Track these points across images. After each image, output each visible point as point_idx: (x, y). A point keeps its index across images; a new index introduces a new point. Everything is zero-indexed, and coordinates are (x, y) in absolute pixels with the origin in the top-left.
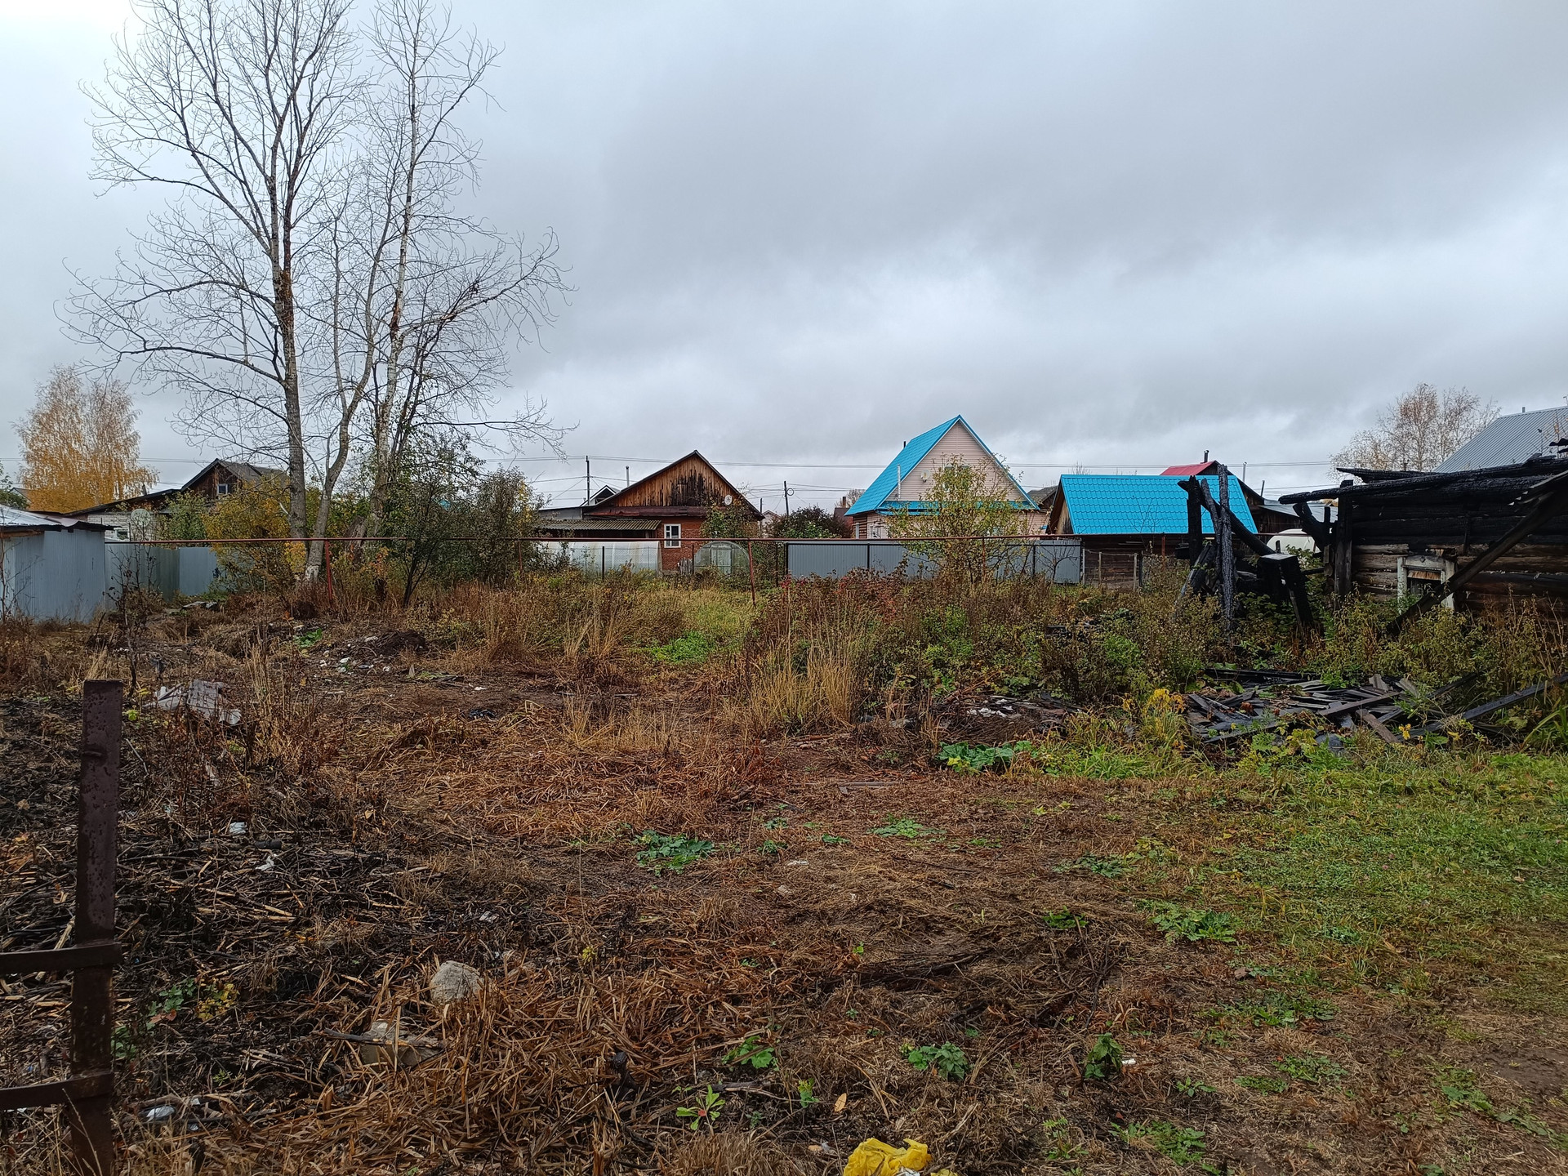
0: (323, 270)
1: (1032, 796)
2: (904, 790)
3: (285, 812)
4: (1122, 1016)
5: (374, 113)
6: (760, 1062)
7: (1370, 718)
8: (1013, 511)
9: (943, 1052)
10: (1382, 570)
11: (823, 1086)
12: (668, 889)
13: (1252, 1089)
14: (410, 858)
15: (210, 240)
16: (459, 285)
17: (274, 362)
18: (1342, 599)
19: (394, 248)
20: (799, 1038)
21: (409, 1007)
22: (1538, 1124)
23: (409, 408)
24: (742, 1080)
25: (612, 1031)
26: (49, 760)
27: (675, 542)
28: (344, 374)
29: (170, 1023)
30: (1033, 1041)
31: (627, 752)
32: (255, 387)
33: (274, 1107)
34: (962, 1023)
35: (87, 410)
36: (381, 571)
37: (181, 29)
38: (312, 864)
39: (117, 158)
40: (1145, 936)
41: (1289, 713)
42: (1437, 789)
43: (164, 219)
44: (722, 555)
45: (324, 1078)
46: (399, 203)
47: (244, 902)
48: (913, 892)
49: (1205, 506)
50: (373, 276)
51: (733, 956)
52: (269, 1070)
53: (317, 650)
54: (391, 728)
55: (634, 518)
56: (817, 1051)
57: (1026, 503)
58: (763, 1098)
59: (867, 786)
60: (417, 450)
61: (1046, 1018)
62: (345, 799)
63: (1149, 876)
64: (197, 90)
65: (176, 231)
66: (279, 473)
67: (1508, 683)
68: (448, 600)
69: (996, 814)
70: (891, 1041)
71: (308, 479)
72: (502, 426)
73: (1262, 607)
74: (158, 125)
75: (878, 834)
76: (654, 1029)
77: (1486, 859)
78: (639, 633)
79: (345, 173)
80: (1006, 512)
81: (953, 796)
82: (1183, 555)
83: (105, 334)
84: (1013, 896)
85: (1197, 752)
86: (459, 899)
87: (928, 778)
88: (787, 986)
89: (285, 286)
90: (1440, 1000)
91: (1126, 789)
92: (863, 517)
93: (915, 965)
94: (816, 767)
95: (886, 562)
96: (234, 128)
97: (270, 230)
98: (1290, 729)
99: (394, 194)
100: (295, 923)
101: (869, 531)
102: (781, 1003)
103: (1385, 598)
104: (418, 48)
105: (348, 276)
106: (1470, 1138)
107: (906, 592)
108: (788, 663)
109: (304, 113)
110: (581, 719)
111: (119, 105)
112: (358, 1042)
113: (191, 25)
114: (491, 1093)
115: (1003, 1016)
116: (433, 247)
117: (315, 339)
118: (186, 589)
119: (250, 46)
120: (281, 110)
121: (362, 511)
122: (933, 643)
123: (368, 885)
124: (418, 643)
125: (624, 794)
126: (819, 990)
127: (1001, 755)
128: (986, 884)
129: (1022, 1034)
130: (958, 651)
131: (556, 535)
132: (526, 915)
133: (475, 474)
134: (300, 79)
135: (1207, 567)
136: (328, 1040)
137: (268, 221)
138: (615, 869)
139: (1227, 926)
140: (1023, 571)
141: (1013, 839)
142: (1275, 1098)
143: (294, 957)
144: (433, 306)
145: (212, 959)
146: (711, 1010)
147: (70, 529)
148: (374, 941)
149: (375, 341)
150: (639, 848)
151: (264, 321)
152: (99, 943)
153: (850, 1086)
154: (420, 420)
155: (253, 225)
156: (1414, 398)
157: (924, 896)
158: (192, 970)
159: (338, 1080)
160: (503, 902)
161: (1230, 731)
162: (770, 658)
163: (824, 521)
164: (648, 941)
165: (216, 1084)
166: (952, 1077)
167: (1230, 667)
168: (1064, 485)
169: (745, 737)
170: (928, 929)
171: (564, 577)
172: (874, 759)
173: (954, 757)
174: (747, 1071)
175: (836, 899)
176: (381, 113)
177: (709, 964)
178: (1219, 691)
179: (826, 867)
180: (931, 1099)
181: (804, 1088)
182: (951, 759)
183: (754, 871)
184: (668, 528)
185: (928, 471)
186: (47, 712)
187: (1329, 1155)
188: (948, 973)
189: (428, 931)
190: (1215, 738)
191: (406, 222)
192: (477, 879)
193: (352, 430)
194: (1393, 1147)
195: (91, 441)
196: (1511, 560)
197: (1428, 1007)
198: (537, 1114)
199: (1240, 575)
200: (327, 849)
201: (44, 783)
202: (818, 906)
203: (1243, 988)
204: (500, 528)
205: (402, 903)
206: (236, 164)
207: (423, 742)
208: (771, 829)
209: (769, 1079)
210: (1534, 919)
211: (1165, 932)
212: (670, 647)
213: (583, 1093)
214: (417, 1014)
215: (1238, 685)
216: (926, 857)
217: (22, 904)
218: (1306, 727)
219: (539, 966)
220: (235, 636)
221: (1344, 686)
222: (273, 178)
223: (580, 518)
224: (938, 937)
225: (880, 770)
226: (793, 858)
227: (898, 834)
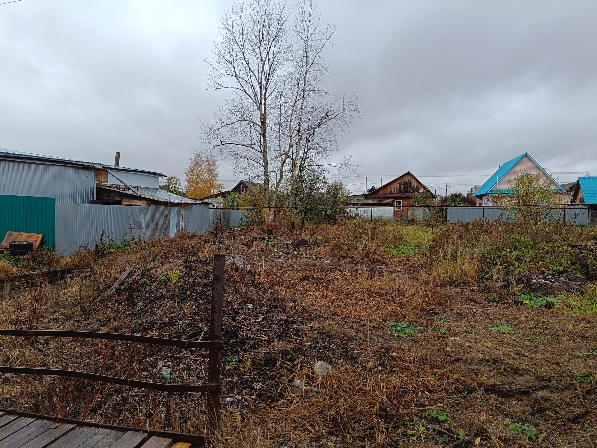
0: (276, 113)
1: (566, 320)
2: (502, 313)
3: (265, 302)
5: (294, 57)
6: (442, 418)
8: (554, 193)
9: (525, 427)
11: (470, 432)
12: (400, 343)
14: (305, 322)
15: (241, 106)
16: (321, 114)
17: (260, 146)
19: (299, 103)
20: (458, 411)
21: (308, 376)
23: (303, 160)
24: (434, 424)
25: (381, 396)
26: (196, 279)
27: (400, 207)
28: (282, 149)
29: (232, 370)
30: (570, 429)
31: (383, 289)
32: (254, 155)
33: (264, 404)
34: (534, 416)
35: (204, 165)
36: (293, 218)
37: (234, 36)
38: (274, 321)
39: (215, 82)
43: (228, 101)
44: (419, 213)
45: (280, 396)
46: (301, 87)
47: (253, 332)
48: (508, 357)
50: (292, 113)
51: (429, 373)
52: (262, 391)
53: (273, 246)
54: (298, 274)
55: (383, 198)
56: (466, 417)
57: (560, 190)
58: (443, 433)
59: (485, 310)
60: (306, 175)
61: (576, 419)
62: (284, 299)
64: (239, 56)
65: (231, 104)
66: (261, 185)
68: (316, 229)
69: (548, 326)
70: (500, 419)
71: (270, 186)
72: (336, 165)
74: (226, 69)
75: (491, 330)
76: (397, 398)
78: (386, 243)
79: (284, 79)
80: (550, 194)
81: (526, 317)
83: (210, 140)
84: (558, 364)
86: (323, 339)
87: (514, 308)
88: (452, 388)
89: (264, 120)
92: (480, 197)
93: (510, 388)
94: (461, 300)
95: (492, 216)
96: (249, 67)
97: (259, 101)
99: (300, 84)
100: (268, 341)
101: (483, 202)
102: (449, 395)
104: (309, 31)
105: (284, 115)
107: (502, 228)
108: (449, 257)
109: (271, 59)
110: (365, 275)
111: (215, 64)
112: (291, 386)
113: (237, 34)
114: (337, 412)
115: (554, 416)
116: (313, 101)
117: (273, 138)
118: (232, 224)
119: (255, 39)
120: (264, 59)
121: (288, 197)
122: (515, 250)
123: (292, 330)
124: (306, 244)
125: (382, 305)
126: (466, 392)
127: (550, 301)
128: (544, 357)
129: (564, 425)
130: (527, 254)
131: (354, 205)
132: (346, 347)
133: (326, 183)
134: (270, 48)
136: (281, 383)
137: (259, 98)
138: (379, 333)
140: (559, 220)
141: (557, 338)
143: (269, 353)
144: (312, 123)
145: (244, 350)
146: (420, 393)
147: (200, 204)
148: (294, 350)
149: (293, 137)
150: (389, 326)
151: (257, 132)
152: (217, 341)
153: (482, 435)
154: (307, 164)
155: (254, 100)
157: (513, 358)
158: (238, 353)
159: (285, 398)
160: (338, 341)
162: (441, 254)
163: (463, 198)
164: (393, 363)
165: (246, 393)
166: (530, 438)
168: (580, 181)
169: (431, 286)
170: (516, 373)
171: (357, 221)
172: (488, 298)
173: (526, 300)
174: (435, 420)
175: (472, 355)
176: (296, 56)
177: (418, 375)
179: (467, 341)
181: (461, 432)
182: (524, 301)
183: (436, 340)
184: (397, 202)
185: (512, 177)
186: (195, 263)
188: (526, 394)
189: (312, 349)
191: (304, 93)
192: (329, 332)
193: (284, 169)
195: (205, 175)
198: (354, 423)
200: (278, 316)
201: (194, 286)
202: (464, 357)
204: (334, 203)
205: (303, 338)
206: (250, 80)
207: (308, 280)
208: (443, 324)
209: (446, 425)
212: (398, 249)
213: (371, 418)
214: (310, 379)
216: (514, 342)
217: (189, 325)
219: (352, 367)
220: (247, 240)
222: (261, 83)
223: (363, 199)
224: (521, 377)
225: (491, 303)
226: (453, 337)
227: (500, 331)
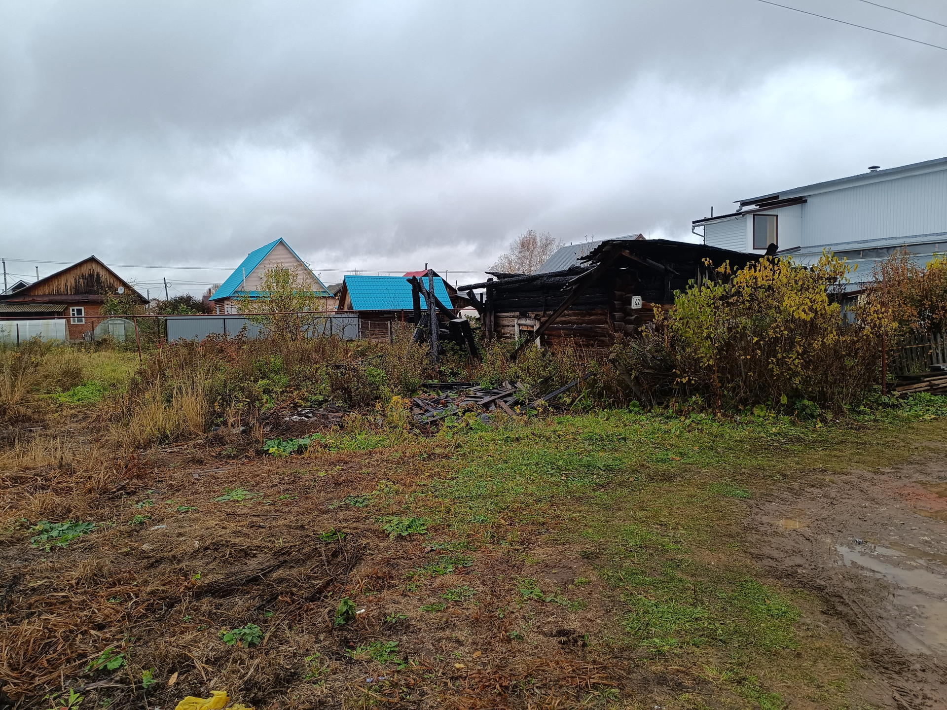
1: (319, 465)
2: (238, 471)
4: (360, 586)
7: (502, 404)
8: (317, 297)
9: (247, 631)
10: (508, 326)
12: (55, 560)
13: (428, 612)
18: (490, 342)
20: (147, 643)
22: (563, 600)
24: (99, 680)
27: (79, 319)
30: (306, 611)
31: (28, 469)
34: (262, 610)
40: (378, 537)
41: (464, 404)
42: (530, 437)
44: (117, 328)
48: (237, 534)
49: (422, 293)
51: (103, 597)
57: (326, 292)
58: (114, 689)
59: (212, 472)
61: (315, 596)
63: (384, 503)
67: (563, 381)
69: (295, 478)
70: (213, 631)
73: (452, 348)
75: (218, 501)
76: (32, 660)
77: (549, 470)
78: (45, 385)
80: (311, 297)
81: (270, 471)
82: (410, 320)
84: (302, 526)
85: (416, 430)
87: (255, 462)
88: (141, 610)
90: (523, 545)
91: (374, 455)
92: (221, 301)
93: (236, 580)
94: (179, 464)
98: (464, 414)
101: (225, 310)
102: (135, 622)
103: (509, 341)
106: (532, 613)
107: (246, 347)
108: (160, 397)
115: (288, 600)
122: (263, 378)
125: (23, 498)
126: (165, 608)
127: (303, 443)
128: (286, 522)
129: (300, 608)
130: (279, 382)
135: (424, 327)
138: (12, 552)
139: (423, 524)
140: (324, 333)
141: (305, 493)
142: (439, 614)
146: (79, 637)
150: (33, 535)
153: (180, 667)
156: (527, 237)
157: (246, 535)
161: (434, 417)
162: (149, 394)
163: (194, 304)
164: (34, 598)
166: (251, 645)
167: (436, 382)
168: (346, 281)
170: (247, 555)
172: (220, 454)
173: (273, 447)
174: (105, 673)
175: (185, 547)
177: (83, 606)
178: (429, 395)
179: (178, 527)
180: (234, 661)
181: (146, 675)
182: (271, 449)
183: (125, 538)
184: (73, 310)
185: (261, 272)
187: (463, 638)
188: (256, 581)
190: (426, 421)
194: (495, 627)
196: (563, 319)
197: (518, 550)
199: (441, 331)
202: (171, 553)
203: (427, 557)
208: (139, 508)
209: (119, 675)
210: (569, 497)
211: (389, 534)
215: (439, 391)
216: (249, 511)
218: (472, 411)
221: (491, 388)
224: (253, 559)
225: (224, 461)
226: (156, 525)
227: (231, 499)
